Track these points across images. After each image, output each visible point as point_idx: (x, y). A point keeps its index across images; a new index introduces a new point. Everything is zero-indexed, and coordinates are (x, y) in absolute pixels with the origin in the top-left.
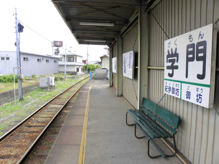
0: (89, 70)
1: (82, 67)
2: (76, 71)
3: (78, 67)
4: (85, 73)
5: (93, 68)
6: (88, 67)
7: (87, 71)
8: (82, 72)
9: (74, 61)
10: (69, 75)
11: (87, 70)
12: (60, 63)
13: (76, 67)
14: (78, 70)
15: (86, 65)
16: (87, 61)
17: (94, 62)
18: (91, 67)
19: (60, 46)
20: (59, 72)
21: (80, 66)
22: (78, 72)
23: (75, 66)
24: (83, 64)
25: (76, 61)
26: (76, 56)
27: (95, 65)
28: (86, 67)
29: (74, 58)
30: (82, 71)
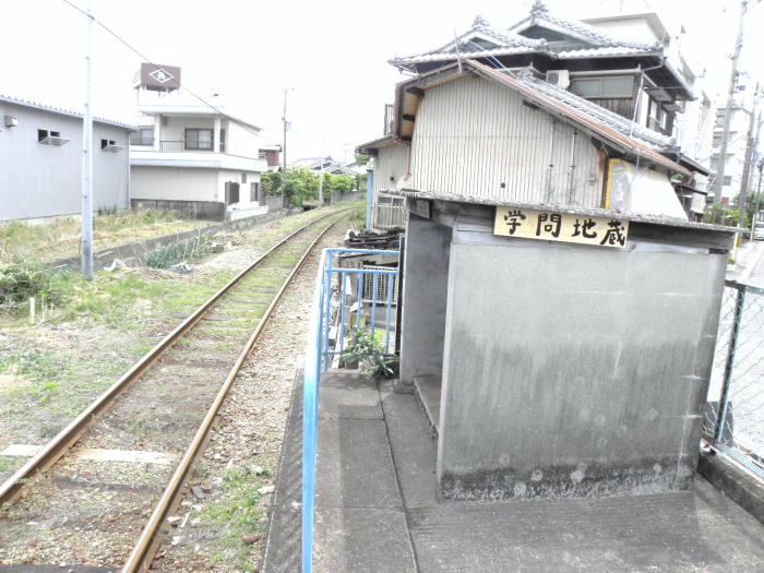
0: (289, 193)
1: (257, 180)
2: (221, 199)
3: (237, 179)
4: (271, 211)
5: (308, 188)
6: (285, 181)
7: (280, 201)
8: (256, 204)
9: (211, 149)
10: (181, 218)
11: (279, 194)
12: (138, 154)
13: (223, 179)
14: (233, 192)
15: (275, 170)
16: (281, 155)
17: (313, 162)
18: (301, 183)
19: (171, 89)
20: (134, 202)
21: (244, 173)
22: (234, 205)
23: (215, 171)
24: (263, 166)
25: (223, 149)
26: (225, 119)
27: (316, 173)
28: (276, 179)
29: (212, 132)
30: (255, 198)
